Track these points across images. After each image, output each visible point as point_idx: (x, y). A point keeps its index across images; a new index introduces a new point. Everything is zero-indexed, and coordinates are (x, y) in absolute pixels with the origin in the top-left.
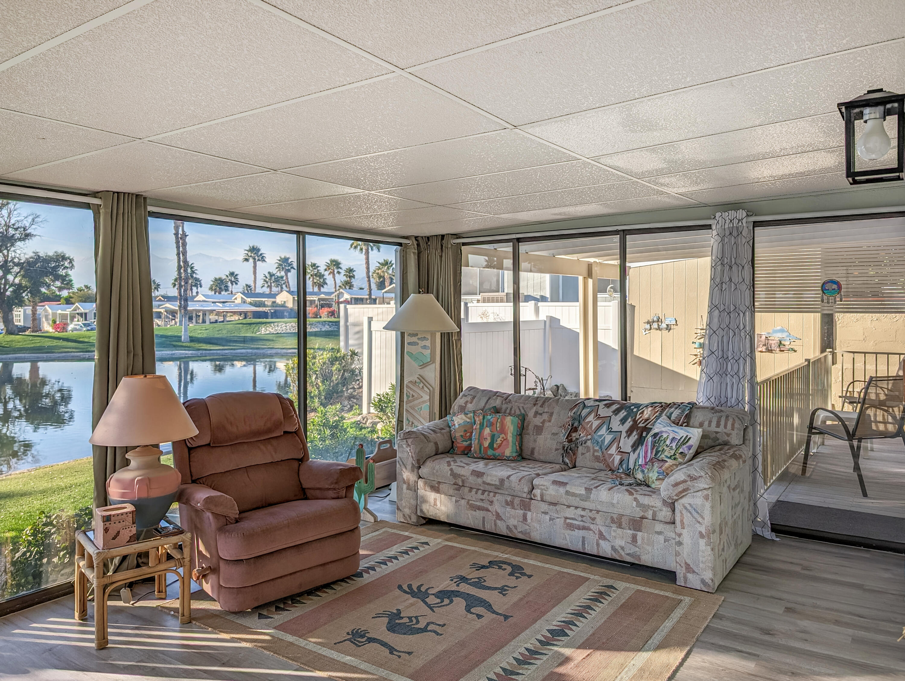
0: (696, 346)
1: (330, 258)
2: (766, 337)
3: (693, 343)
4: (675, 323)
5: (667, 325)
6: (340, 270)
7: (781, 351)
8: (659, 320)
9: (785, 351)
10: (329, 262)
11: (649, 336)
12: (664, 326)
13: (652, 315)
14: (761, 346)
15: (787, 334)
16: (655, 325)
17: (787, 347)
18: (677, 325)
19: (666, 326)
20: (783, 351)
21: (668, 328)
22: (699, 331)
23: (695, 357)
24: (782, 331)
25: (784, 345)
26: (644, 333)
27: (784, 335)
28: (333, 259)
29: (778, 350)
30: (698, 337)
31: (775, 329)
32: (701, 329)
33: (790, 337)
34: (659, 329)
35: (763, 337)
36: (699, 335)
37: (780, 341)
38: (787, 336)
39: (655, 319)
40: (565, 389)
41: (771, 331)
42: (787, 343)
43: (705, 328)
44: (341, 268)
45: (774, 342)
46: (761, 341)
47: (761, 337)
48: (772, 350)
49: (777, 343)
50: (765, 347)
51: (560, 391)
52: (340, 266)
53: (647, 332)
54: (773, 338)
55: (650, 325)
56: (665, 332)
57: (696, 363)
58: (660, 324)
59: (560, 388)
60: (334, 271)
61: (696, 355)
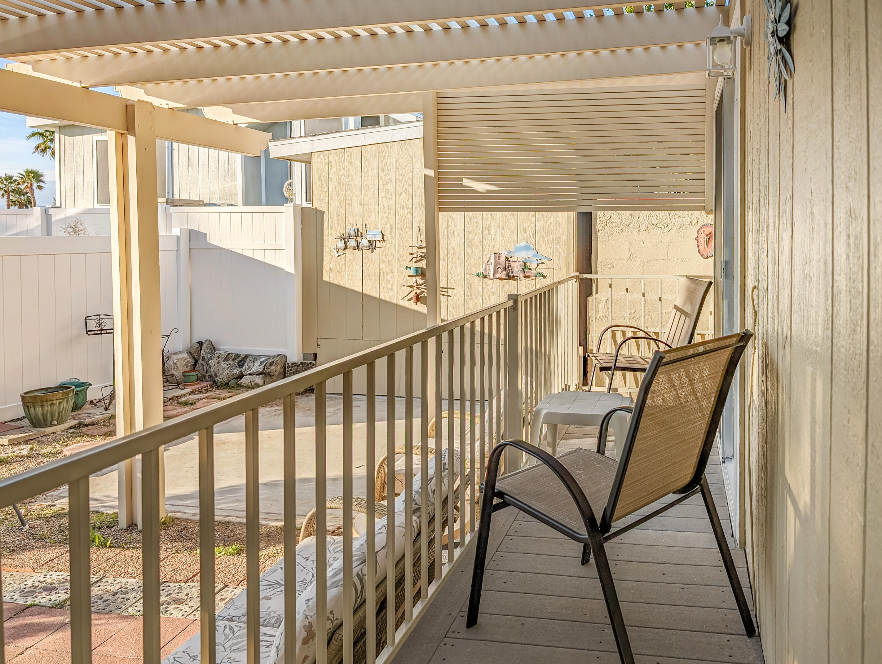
0: (412, 272)
1: (25, 169)
2: (506, 258)
3: (407, 268)
4: (380, 239)
5: (369, 241)
6: (41, 184)
7: (525, 277)
8: (358, 234)
9: (532, 278)
10: (24, 174)
11: (344, 259)
12: (364, 243)
13: (348, 227)
14: (500, 270)
15: (534, 252)
16: (352, 243)
17: (533, 271)
18: (384, 241)
19: (367, 244)
20: (529, 277)
21: (372, 246)
22: (415, 250)
23: (411, 289)
24: (527, 248)
25: (530, 269)
26: (337, 255)
27: (530, 254)
28: (30, 169)
29: (522, 275)
30: (415, 260)
31: (518, 245)
32: (419, 248)
33: (537, 256)
34: (358, 247)
35: (503, 258)
36: (415, 256)
37: (525, 263)
38: (534, 256)
39: (353, 233)
40: (212, 348)
41: (513, 249)
42: (533, 265)
43: (424, 245)
44: (43, 182)
45: (517, 264)
46: (499, 264)
47: (499, 258)
48: (514, 277)
49: (521, 265)
50: (504, 272)
51: (203, 351)
52: (42, 178)
53: (341, 253)
54: (515, 259)
55: (345, 242)
56: (367, 253)
57: (411, 299)
58: (359, 240)
59: (204, 346)
60: (31, 185)
61: (411, 287)
